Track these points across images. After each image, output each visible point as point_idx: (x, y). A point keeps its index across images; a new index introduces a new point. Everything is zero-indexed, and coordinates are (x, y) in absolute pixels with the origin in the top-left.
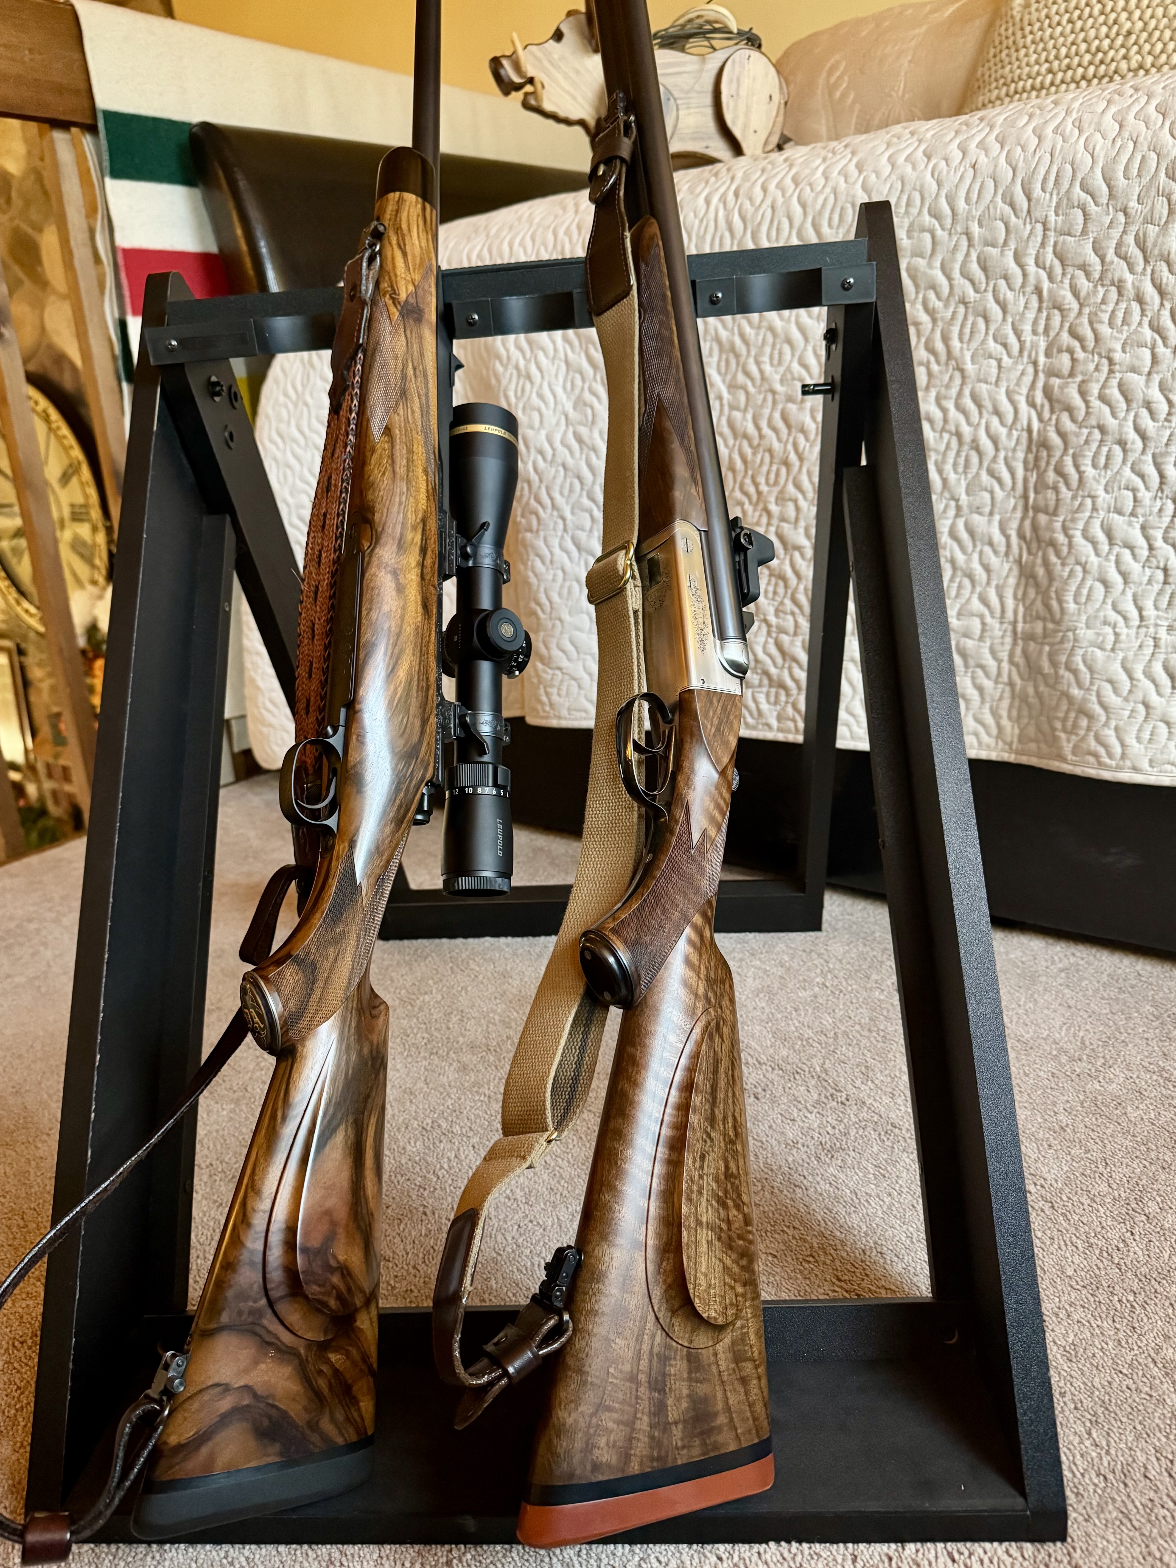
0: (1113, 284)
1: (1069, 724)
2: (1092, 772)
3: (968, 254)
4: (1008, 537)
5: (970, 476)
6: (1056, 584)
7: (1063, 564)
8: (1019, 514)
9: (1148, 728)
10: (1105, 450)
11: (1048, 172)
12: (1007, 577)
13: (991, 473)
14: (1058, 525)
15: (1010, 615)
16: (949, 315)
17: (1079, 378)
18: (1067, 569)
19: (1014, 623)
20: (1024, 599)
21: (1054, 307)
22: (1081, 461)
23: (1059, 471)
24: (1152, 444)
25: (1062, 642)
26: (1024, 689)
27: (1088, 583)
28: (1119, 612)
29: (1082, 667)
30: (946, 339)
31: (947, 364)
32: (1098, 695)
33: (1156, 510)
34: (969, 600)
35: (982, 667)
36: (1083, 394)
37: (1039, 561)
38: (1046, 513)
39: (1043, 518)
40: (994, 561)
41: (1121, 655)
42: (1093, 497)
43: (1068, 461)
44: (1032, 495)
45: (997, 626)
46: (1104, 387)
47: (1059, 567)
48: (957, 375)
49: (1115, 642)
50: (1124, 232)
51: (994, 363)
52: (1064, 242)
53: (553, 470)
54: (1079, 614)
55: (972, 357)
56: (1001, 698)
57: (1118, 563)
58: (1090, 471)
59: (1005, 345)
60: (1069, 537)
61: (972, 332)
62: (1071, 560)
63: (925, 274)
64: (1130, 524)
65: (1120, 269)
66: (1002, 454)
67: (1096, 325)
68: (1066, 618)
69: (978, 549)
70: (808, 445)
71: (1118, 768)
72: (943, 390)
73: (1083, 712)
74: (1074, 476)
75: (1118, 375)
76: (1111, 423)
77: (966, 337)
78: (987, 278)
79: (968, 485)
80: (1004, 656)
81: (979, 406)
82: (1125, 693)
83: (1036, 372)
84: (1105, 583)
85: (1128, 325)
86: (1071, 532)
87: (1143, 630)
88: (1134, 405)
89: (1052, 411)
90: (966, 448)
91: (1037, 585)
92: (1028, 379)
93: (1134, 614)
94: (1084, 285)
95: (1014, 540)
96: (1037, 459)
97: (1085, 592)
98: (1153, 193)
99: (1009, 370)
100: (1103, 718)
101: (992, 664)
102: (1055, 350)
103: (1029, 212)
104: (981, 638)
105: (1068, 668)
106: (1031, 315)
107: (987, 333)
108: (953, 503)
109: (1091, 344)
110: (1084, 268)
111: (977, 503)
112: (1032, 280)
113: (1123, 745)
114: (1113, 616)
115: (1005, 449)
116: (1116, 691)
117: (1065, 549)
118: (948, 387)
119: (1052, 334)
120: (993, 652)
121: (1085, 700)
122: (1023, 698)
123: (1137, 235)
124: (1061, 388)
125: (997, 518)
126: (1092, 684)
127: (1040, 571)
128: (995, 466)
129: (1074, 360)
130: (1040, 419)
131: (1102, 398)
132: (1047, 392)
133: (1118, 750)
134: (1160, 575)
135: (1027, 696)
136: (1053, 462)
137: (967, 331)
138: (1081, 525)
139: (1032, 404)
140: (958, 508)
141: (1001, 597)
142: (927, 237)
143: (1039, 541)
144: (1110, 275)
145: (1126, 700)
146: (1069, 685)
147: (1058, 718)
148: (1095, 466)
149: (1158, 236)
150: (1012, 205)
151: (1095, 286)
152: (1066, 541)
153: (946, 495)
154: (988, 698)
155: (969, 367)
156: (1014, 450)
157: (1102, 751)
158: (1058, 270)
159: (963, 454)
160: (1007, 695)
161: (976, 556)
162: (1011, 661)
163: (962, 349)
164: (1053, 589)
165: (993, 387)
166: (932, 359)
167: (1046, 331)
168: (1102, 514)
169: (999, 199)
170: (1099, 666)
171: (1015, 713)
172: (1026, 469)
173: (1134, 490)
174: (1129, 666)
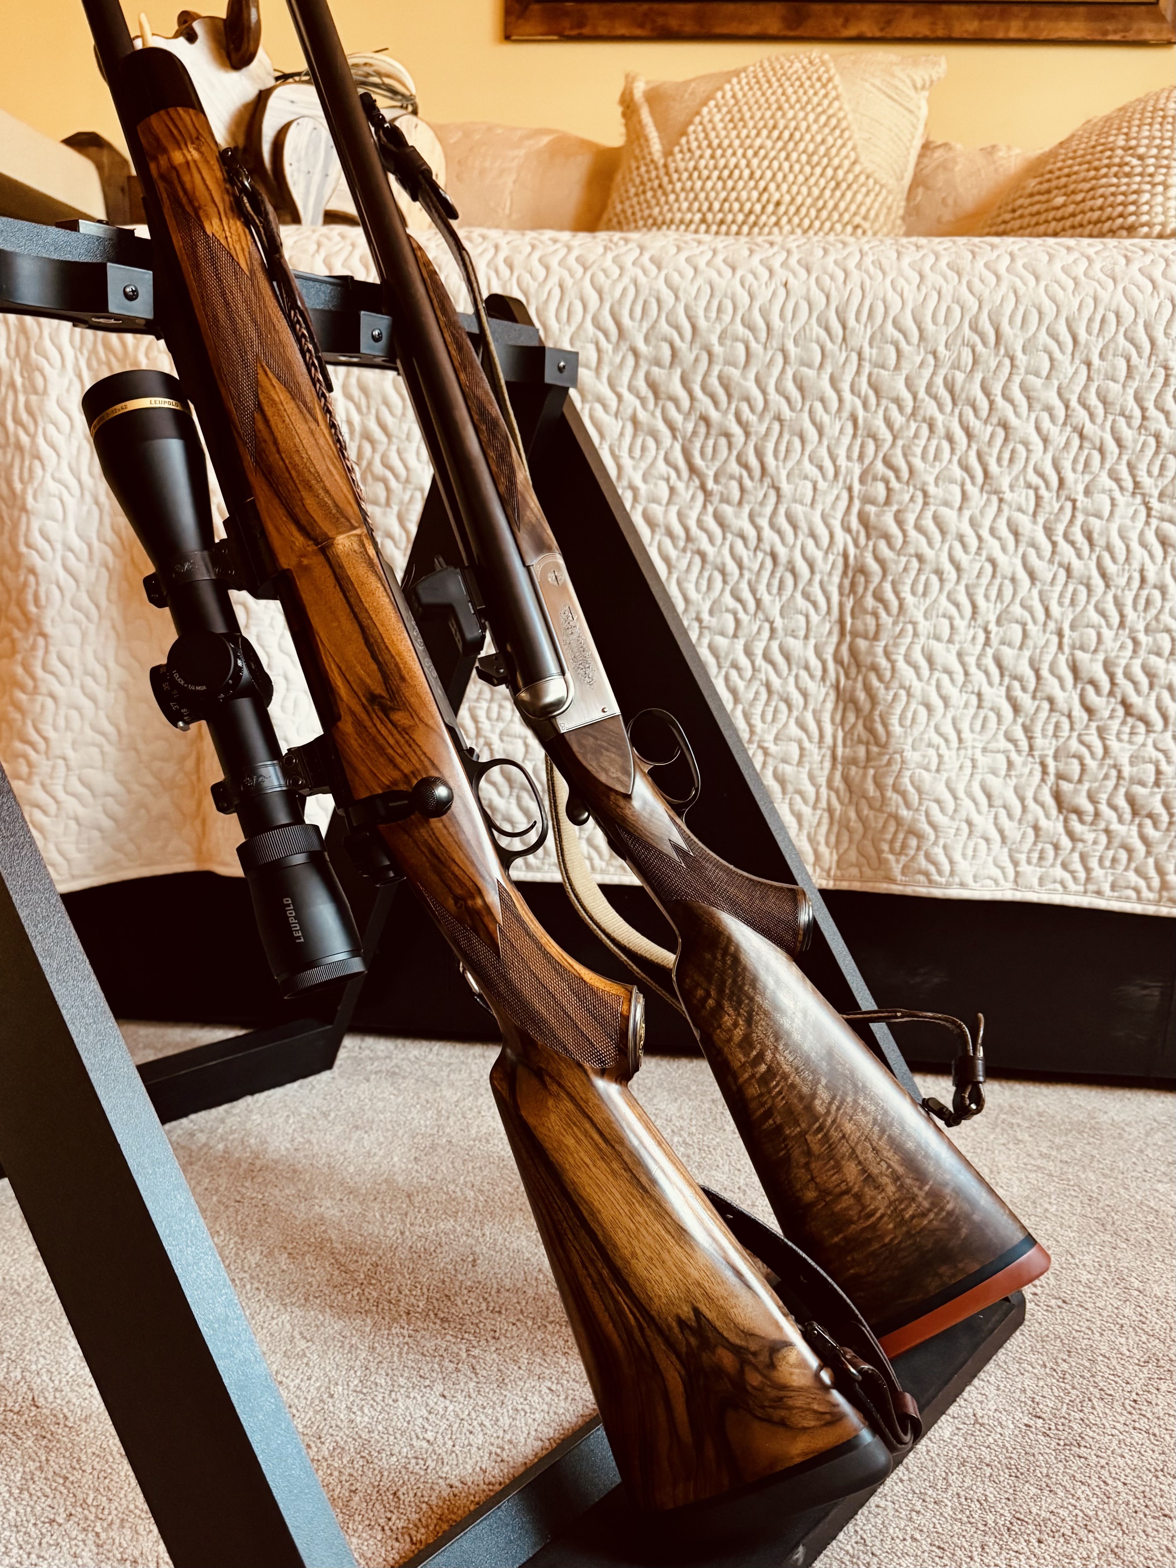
0: (924, 420)
1: (898, 845)
2: (923, 891)
3: (783, 371)
4: (824, 663)
5: (784, 598)
6: (880, 708)
7: (887, 688)
8: (835, 639)
9: (971, 844)
10: (923, 578)
11: (861, 305)
12: (824, 701)
13: (806, 596)
14: (879, 650)
15: (829, 740)
16: (763, 430)
17: (895, 508)
18: (892, 693)
19: (834, 748)
20: (842, 723)
21: (869, 436)
22: (900, 587)
23: (879, 597)
24: (965, 576)
25: (889, 763)
26: (844, 814)
27: (913, 706)
28: (941, 735)
29: (910, 789)
30: (759, 454)
31: (761, 480)
32: (927, 815)
33: (970, 637)
34: (785, 725)
35: (800, 793)
36: (900, 523)
37: (859, 685)
38: (866, 637)
39: (862, 644)
40: (812, 686)
41: (945, 776)
42: (914, 624)
43: (887, 587)
44: (849, 620)
45: (816, 751)
46: (919, 518)
47: (882, 691)
48: (772, 494)
49: (939, 764)
50: (934, 374)
51: (809, 485)
52: (878, 375)
54: (906, 737)
55: (788, 475)
56: (819, 824)
57: (938, 687)
58: (910, 599)
59: (821, 468)
60: (893, 663)
61: (787, 451)
62: (895, 684)
63: (738, 384)
64: (948, 650)
65: (930, 408)
66: (817, 578)
67: (910, 458)
68: (893, 740)
69: (794, 673)
71: (948, 885)
72: (757, 507)
73: (912, 832)
74: (894, 604)
75: (933, 508)
76: (929, 553)
77: (782, 455)
78: (803, 398)
79: (782, 607)
80: (822, 781)
81: (795, 527)
82: (950, 812)
83: (851, 498)
84: (928, 707)
85: (941, 461)
86: (894, 657)
87: (962, 752)
88: (949, 537)
89: (868, 537)
90: (781, 569)
91: (858, 710)
92: (843, 504)
93: (953, 737)
94: (898, 419)
95: (831, 665)
96: (853, 584)
97: (909, 715)
98: (959, 342)
99: (825, 493)
100: (932, 837)
101: (810, 791)
102: (870, 479)
103: (844, 339)
104: (800, 763)
105: (896, 789)
106: (846, 440)
107: (802, 453)
108: (767, 626)
109: (905, 474)
110: (898, 402)
111: (792, 625)
112: (848, 407)
113: (951, 862)
114: (937, 740)
115: (821, 572)
116: (942, 810)
117: (888, 674)
118: (762, 504)
119: (867, 462)
120: (812, 778)
121: (914, 820)
122: (844, 824)
123: (945, 378)
124: (878, 515)
125: (812, 642)
126: (920, 804)
127: (862, 696)
128: (810, 589)
129: (889, 490)
130: (856, 544)
131: (918, 528)
132: (863, 519)
133: (946, 867)
134: (974, 700)
135: (849, 820)
136: (872, 587)
137: (783, 448)
138: (902, 650)
139: (848, 530)
140: (773, 630)
141: (819, 723)
142: (741, 348)
143: (858, 666)
144: (922, 412)
145: (952, 818)
146: (897, 806)
147: (885, 840)
148: (914, 593)
149: (965, 382)
150: (827, 330)
151: (908, 421)
152: (889, 666)
153: (760, 615)
154: (806, 824)
155: (785, 487)
156: (830, 574)
157: (932, 869)
158: (873, 400)
159: (778, 575)
160: (826, 820)
161: (791, 680)
162: (830, 786)
163: (777, 467)
164: (877, 713)
165: (808, 509)
166: (745, 474)
167: (861, 457)
168: (923, 640)
169: (814, 321)
170: (926, 787)
171: (833, 839)
172: (841, 594)
173: (951, 619)
174: (953, 785)
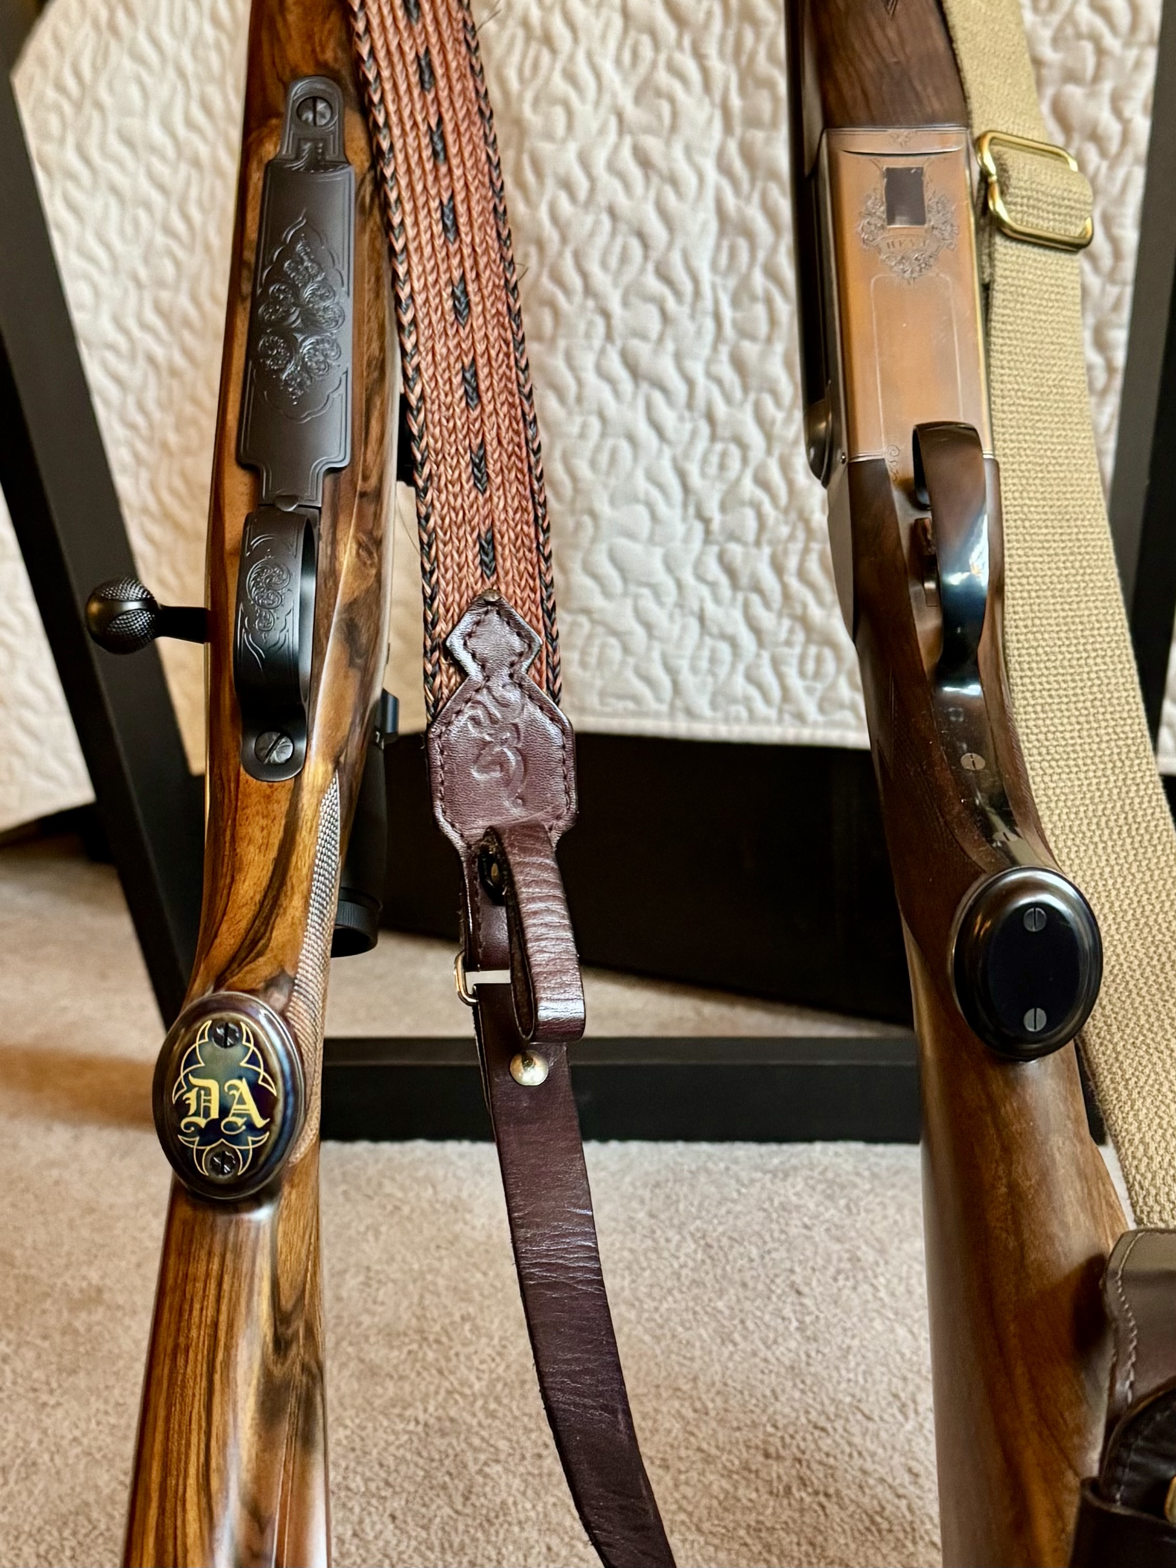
53: (589, 220)
70: (1105, 165)
